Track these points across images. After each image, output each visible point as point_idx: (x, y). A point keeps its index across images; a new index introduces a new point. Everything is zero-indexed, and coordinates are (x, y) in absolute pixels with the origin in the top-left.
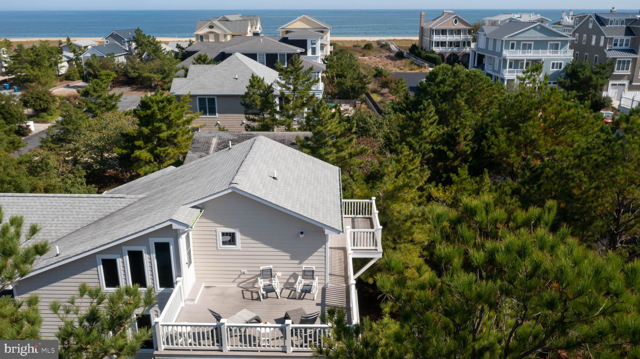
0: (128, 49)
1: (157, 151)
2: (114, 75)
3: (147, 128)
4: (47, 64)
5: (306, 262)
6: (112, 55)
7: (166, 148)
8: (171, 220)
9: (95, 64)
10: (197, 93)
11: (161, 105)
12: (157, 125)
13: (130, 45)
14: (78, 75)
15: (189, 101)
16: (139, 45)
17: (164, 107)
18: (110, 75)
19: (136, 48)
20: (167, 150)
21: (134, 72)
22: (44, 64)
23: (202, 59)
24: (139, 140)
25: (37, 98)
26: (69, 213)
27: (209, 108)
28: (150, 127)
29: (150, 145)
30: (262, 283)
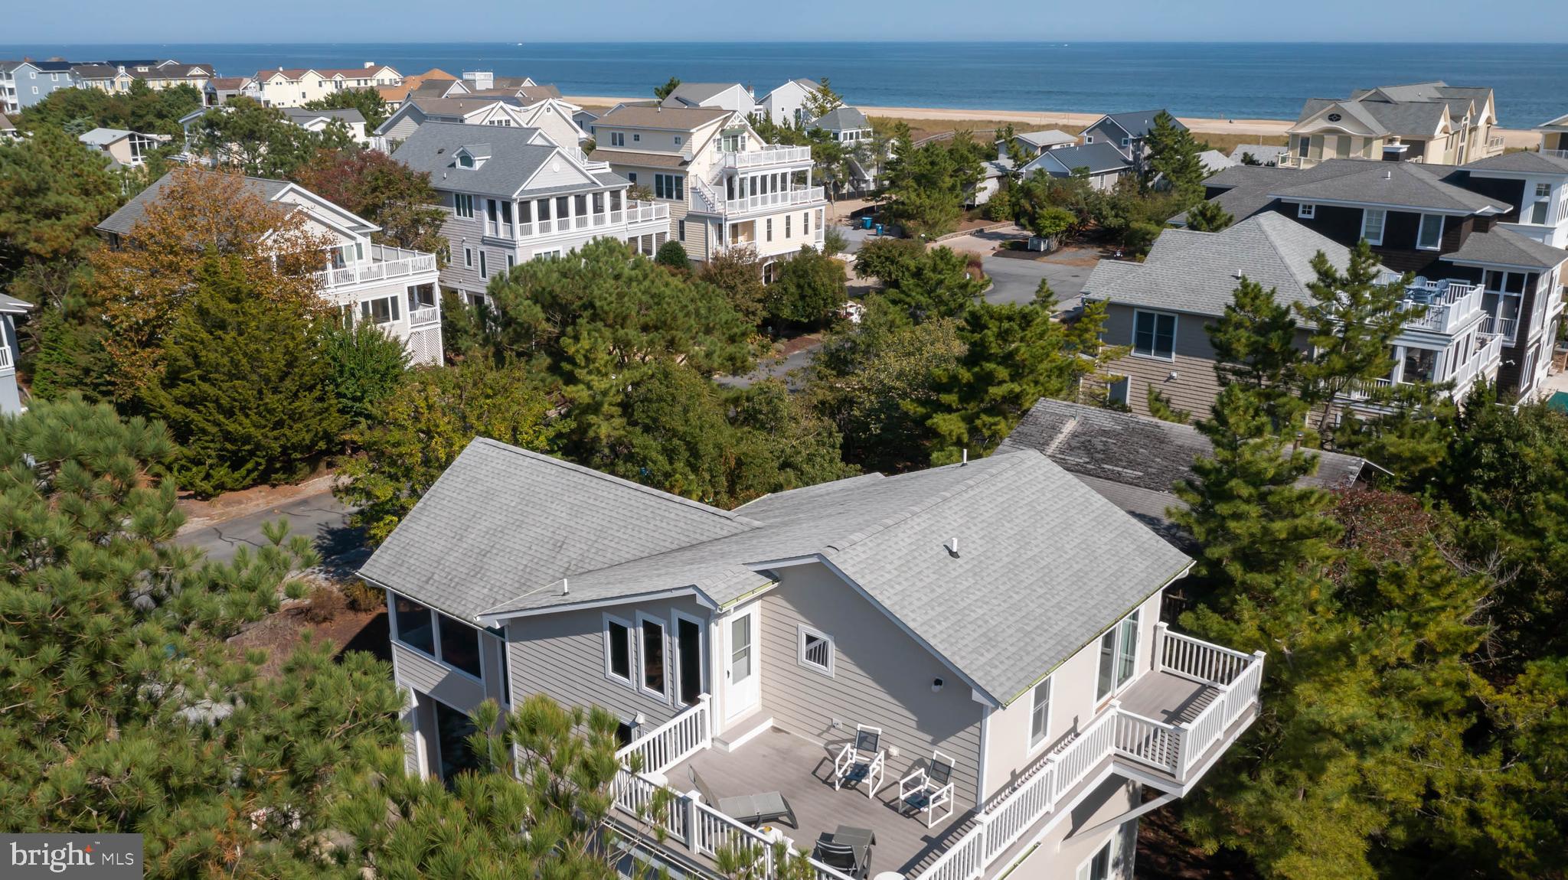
0: (1131, 159)
1: (978, 422)
2: (1072, 219)
3: (969, 370)
4: (948, 181)
5: (943, 744)
6: (1084, 173)
7: (997, 419)
8: (694, 587)
9: (1038, 192)
10: (1134, 302)
11: (1006, 325)
12: (990, 366)
13: (1138, 148)
14: (1007, 209)
15: (1101, 320)
16: (1158, 150)
17: (1008, 332)
18: (1063, 219)
19: (1149, 157)
20: (995, 424)
21: (1116, 216)
22: (941, 184)
23: (1209, 214)
24: (949, 391)
25: (887, 259)
26: (644, 524)
27: (1158, 337)
28: (976, 369)
29: (972, 407)
30: (854, 755)
